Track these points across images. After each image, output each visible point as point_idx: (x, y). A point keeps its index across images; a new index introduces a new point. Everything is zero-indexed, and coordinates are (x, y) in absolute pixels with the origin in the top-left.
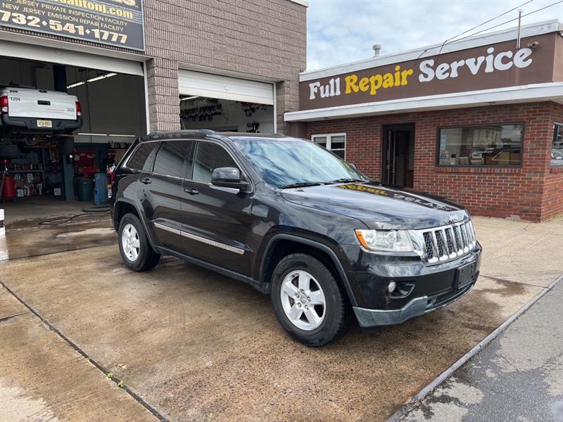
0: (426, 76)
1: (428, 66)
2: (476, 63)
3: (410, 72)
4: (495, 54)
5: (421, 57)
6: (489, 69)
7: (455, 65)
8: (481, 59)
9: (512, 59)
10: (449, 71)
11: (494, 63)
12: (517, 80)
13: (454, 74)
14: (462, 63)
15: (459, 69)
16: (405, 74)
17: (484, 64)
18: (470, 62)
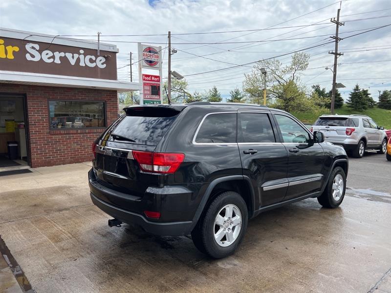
0: (33, 56)
1: (33, 48)
2: (73, 57)
3: (17, 49)
4: (85, 55)
5: (26, 39)
6: (82, 64)
7: (58, 55)
8: (76, 56)
9: (95, 61)
10: (53, 57)
11: (85, 61)
12: (99, 75)
13: (58, 61)
14: (62, 54)
15: (61, 58)
16: (10, 49)
17: (78, 60)
18: (69, 55)
